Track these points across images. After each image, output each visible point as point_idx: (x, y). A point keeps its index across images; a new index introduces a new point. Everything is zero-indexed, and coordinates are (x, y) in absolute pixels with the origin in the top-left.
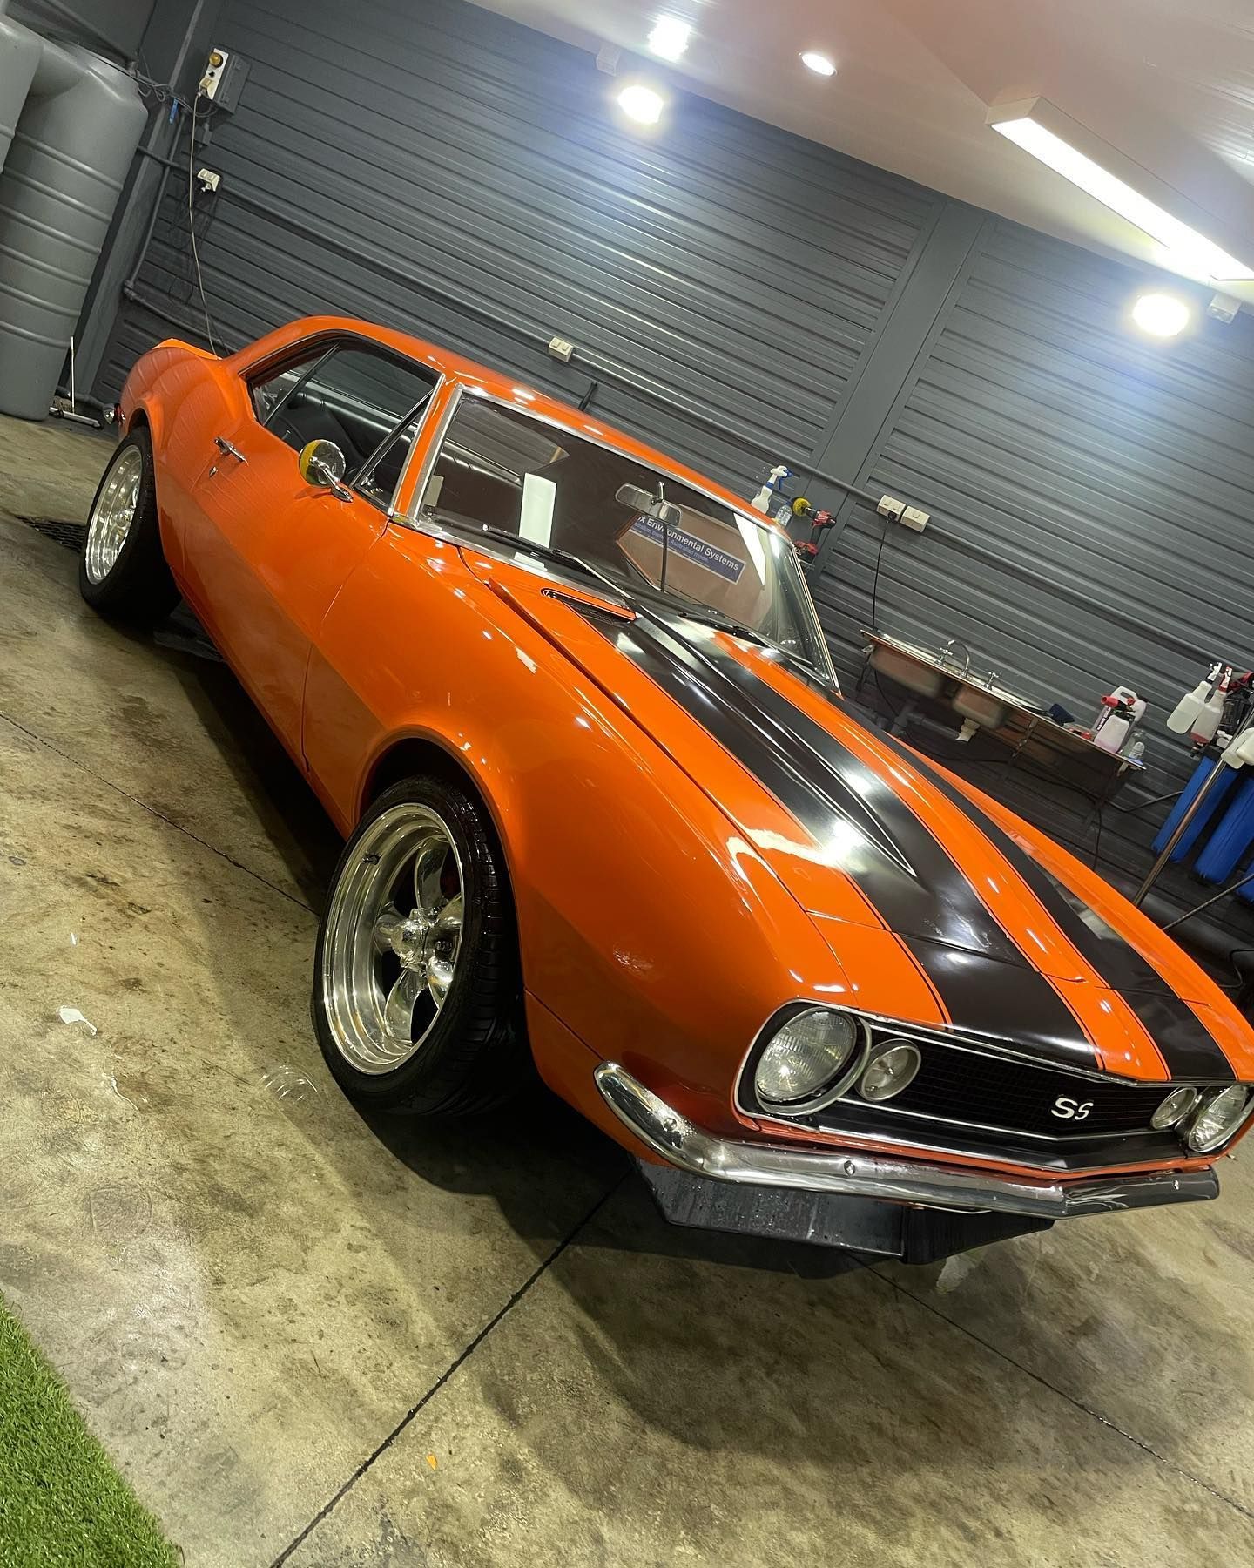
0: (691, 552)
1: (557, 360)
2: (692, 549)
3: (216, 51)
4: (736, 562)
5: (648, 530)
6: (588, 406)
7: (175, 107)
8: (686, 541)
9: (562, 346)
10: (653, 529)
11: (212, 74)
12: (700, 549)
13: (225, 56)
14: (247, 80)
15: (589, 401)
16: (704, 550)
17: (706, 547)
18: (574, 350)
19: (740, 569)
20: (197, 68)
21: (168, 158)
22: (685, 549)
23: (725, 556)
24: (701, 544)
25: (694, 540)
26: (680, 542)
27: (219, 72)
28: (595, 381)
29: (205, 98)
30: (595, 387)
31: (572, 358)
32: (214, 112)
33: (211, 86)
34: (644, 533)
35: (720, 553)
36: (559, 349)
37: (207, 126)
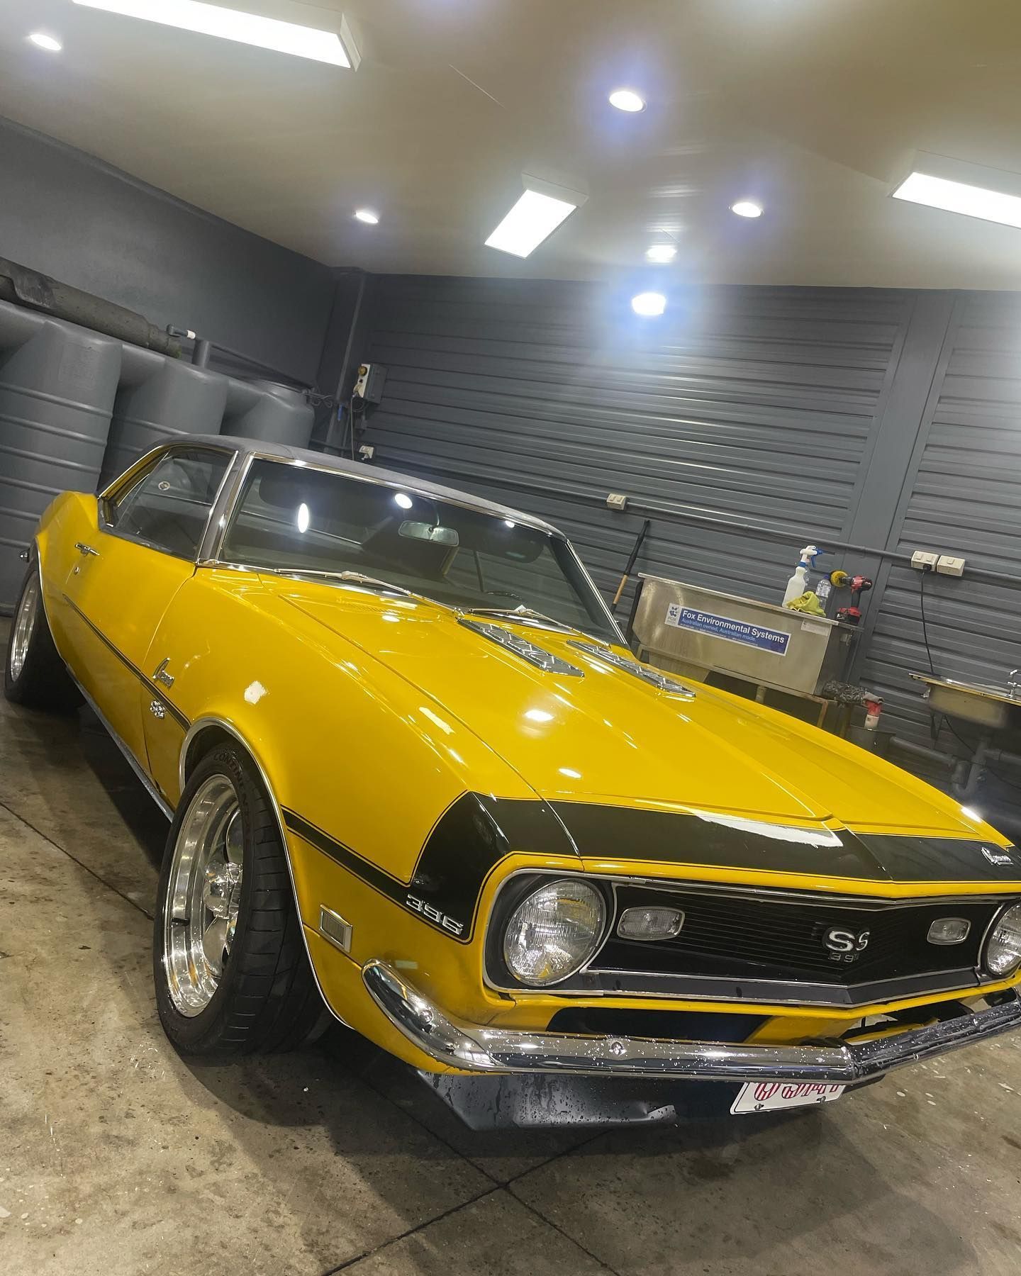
0: (738, 635)
1: (616, 511)
2: (740, 632)
3: (363, 365)
4: (781, 635)
5: (699, 625)
6: (644, 540)
7: (340, 409)
8: (733, 627)
9: (616, 499)
10: (703, 623)
11: (361, 381)
12: (747, 631)
13: (368, 366)
14: (386, 380)
15: (644, 535)
16: (751, 631)
17: (753, 627)
18: (627, 500)
19: (786, 641)
20: (353, 379)
21: (342, 445)
22: (733, 634)
23: (770, 633)
24: (747, 626)
25: (740, 625)
26: (728, 629)
27: (365, 379)
28: (647, 519)
29: (358, 397)
30: (648, 524)
31: (627, 506)
32: (365, 406)
33: (361, 390)
34: (696, 627)
35: (765, 631)
36: (615, 502)
37: (363, 417)
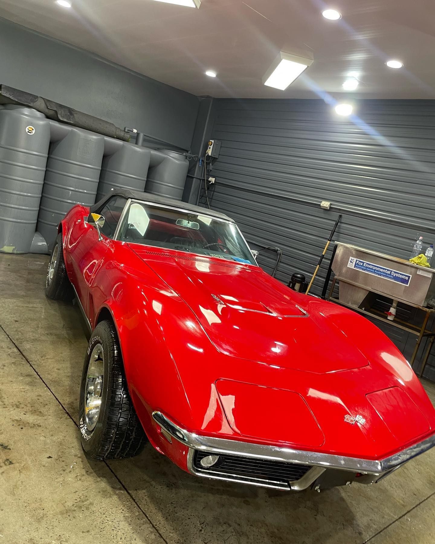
0: (384, 274)
1: (325, 210)
2: (385, 273)
3: (211, 141)
4: (406, 276)
5: (364, 268)
6: (339, 224)
7: (201, 161)
8: (382, 270)
9: (325, 204)
10: (366, 267)
11: (210, 148)
12: (389, 272)
13: (213, 141)
14: (221, 147)
15: (339, 222)
16: (391, 273)
17: (391, 271)
18: (331, 204)
19: (409, 279)
20: (206, 147)
21: (201, 177)
22: (382, 274)
23: (401, 274)
24: (389, 270)
25: (385, 269)
26: (379, 271)
27: (211, 147)
28: (340, 214)
29: (208, 156)
30: (341, 216)
31: (330, 208)
32: (212, 159)
33: (210, 152)
34: (363, 269)
35: (398, 273)
36: (325, 205)
37: (211, 164)
